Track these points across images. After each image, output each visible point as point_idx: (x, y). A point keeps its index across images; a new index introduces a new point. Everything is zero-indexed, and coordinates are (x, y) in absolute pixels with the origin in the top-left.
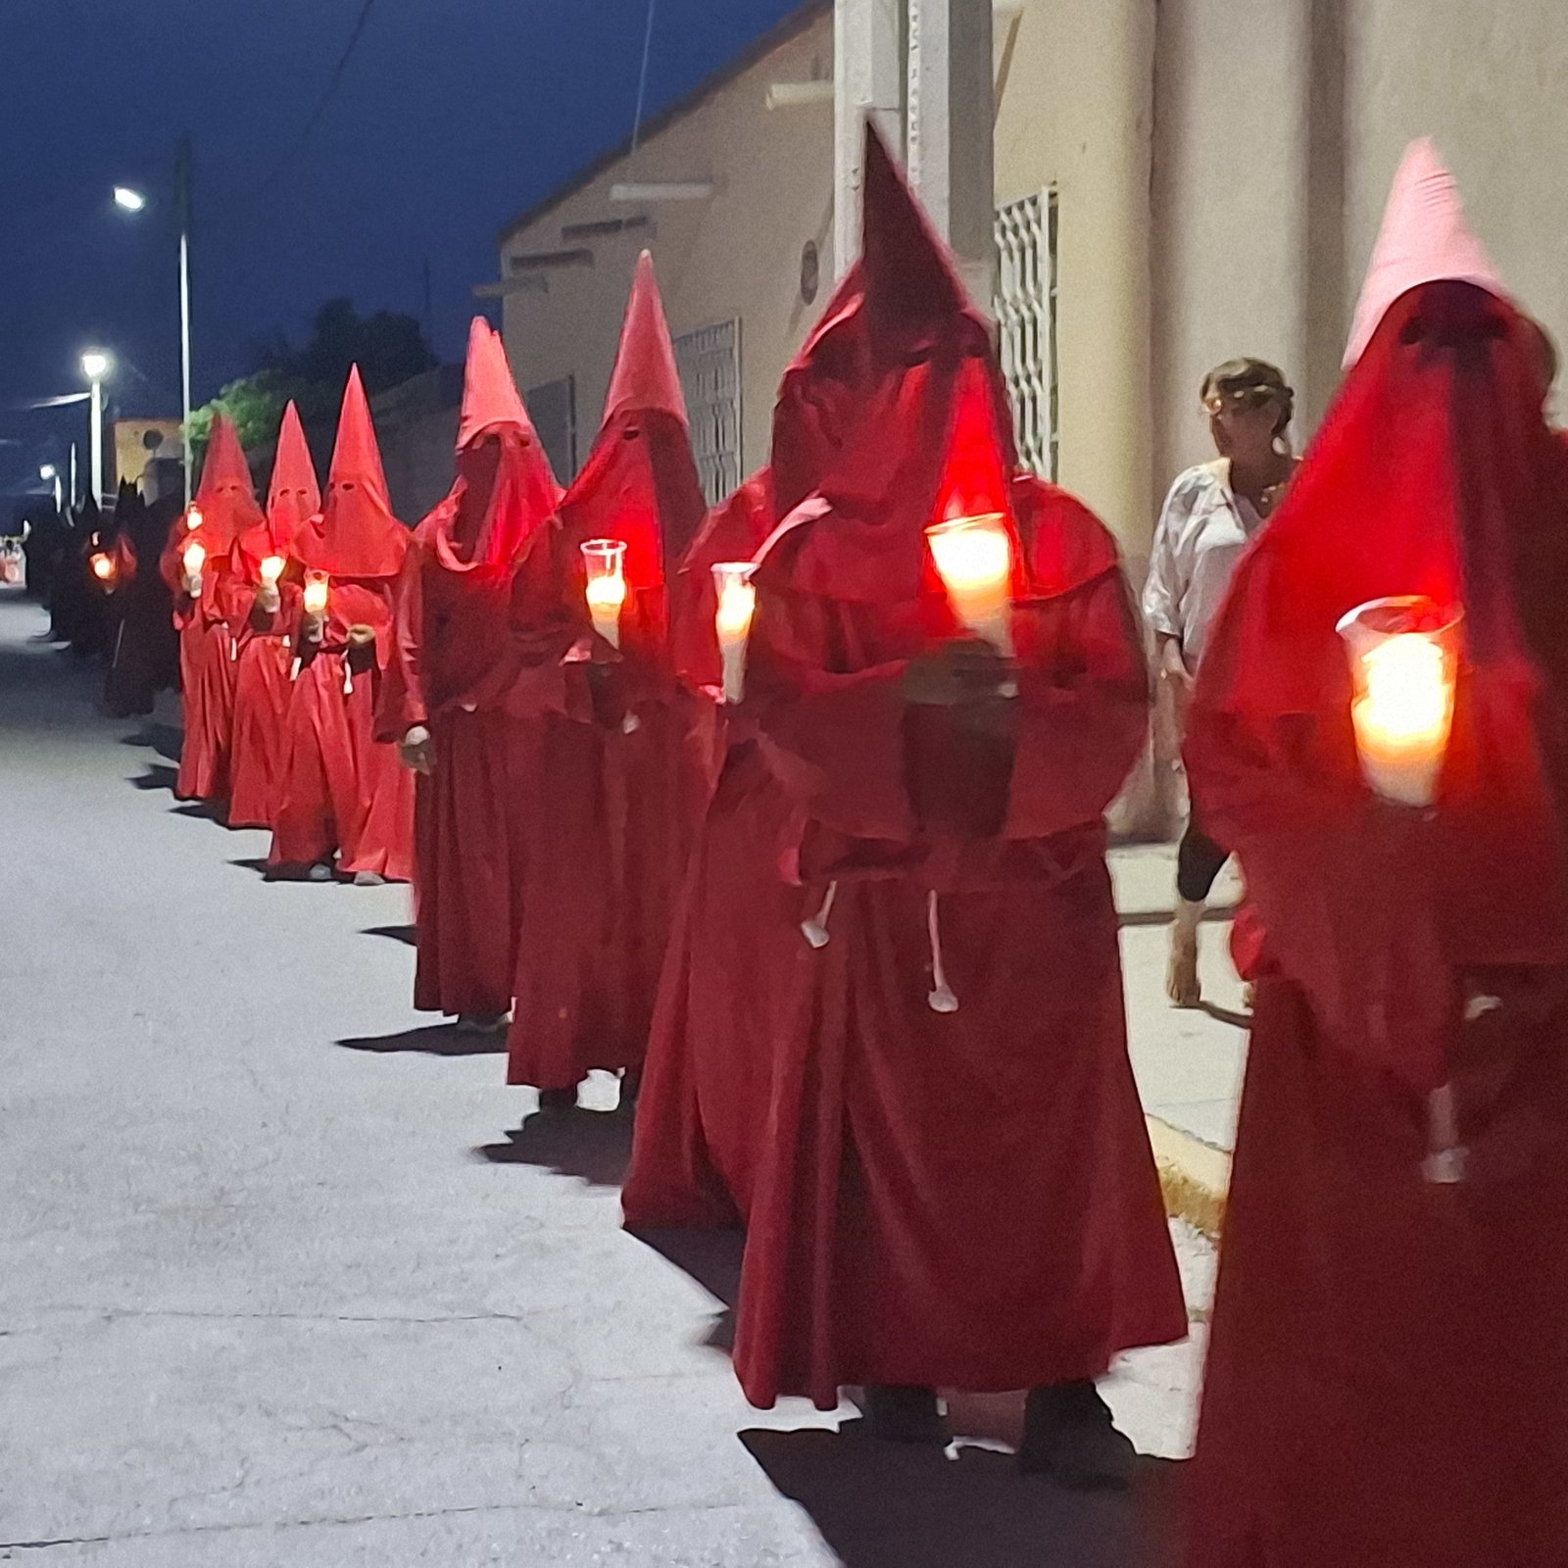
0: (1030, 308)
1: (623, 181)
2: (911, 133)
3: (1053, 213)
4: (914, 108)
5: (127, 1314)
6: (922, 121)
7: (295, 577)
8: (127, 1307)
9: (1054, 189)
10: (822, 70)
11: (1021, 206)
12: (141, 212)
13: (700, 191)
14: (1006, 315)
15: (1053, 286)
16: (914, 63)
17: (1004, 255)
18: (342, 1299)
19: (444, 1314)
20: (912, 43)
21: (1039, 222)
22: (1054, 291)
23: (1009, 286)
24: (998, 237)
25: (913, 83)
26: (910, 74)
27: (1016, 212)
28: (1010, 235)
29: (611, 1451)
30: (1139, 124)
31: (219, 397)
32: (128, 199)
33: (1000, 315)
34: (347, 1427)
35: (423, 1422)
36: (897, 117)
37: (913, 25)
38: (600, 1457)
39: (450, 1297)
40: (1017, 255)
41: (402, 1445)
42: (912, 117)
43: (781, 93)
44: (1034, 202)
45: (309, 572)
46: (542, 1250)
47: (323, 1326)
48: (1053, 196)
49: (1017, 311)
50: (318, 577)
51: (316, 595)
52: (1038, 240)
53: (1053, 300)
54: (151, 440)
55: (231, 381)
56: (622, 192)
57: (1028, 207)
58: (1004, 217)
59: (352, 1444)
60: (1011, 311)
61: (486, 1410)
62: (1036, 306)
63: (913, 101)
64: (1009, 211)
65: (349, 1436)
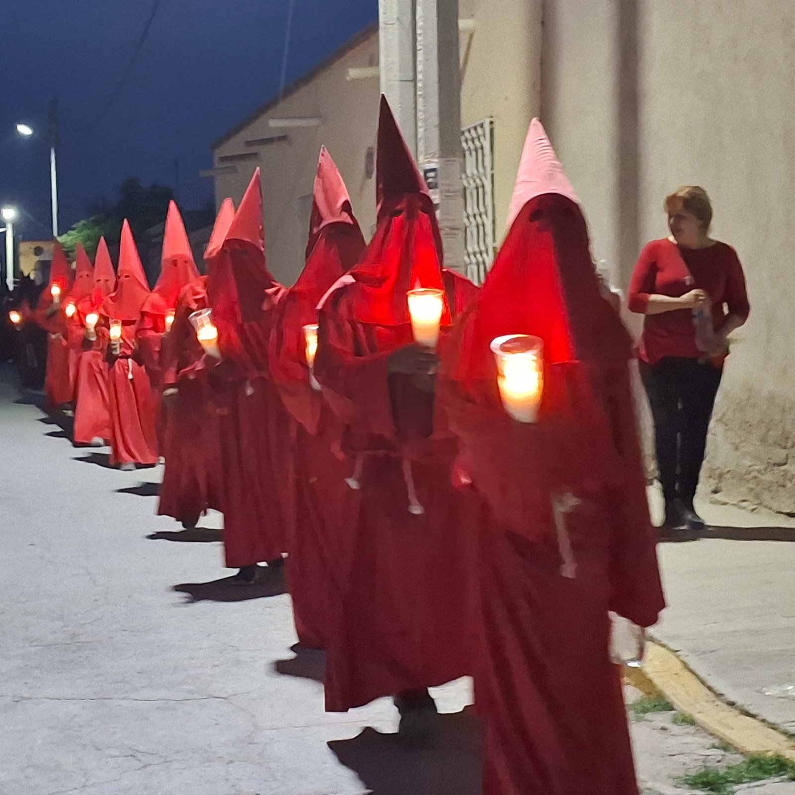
0: (481, 180)
1: (273, 118)
2: (419, 93)
3: (492, 131)
4: (420, 80)
5: (27, 699)
6: (425, 86)
7: (104, 323)
8: (26, 695)
9: (492, 119)
10: (374, 61)
11: (475, 128)
12: (32, 136)
13: (313, 122)
14: (469, 183)
15: (492, 169)
16: (420, 58)
17: (467, 153)
18: (136, 690)
19: (189, 696)
20: (419, 47)
21: (484, 135)
22: (493, 171)
23: (470, 169)
24: (464, 145)
25: (420, 68)
26: (418, 63)
27: (473, 132)
28: (470, 143)
29: (273, 765)
30: (534, 85)
31: (73, 229)
32: (24, 130)
33: (465, 183)
34: (139, 755)
35: (177, 752)
36: (412, 84)
37: (419, 38)
38: (268, 769)
39: (192, 687)
40: (474, 153)
41: (167, 764)
42: (419, 85)
43: (354, 73)
44: (482, 126)
45: (111, 321)
46: (238, 662)
47: (125, 703)
48: (491, 123)
49: (475, 181)
50: (116, 322)
51: (116, 331)
52: (484, 146)
53: (492, 176)
54: (38, 251)
55: (79, 221)
56: (274, 123)
57: (479, 129)
58: (467, 134)
59: (141, 764)
60: (472, 182)
61: (209, 745)
62: (483, 178)
63: (420, 77)
64: (469, 131)
65: (139, 760)
